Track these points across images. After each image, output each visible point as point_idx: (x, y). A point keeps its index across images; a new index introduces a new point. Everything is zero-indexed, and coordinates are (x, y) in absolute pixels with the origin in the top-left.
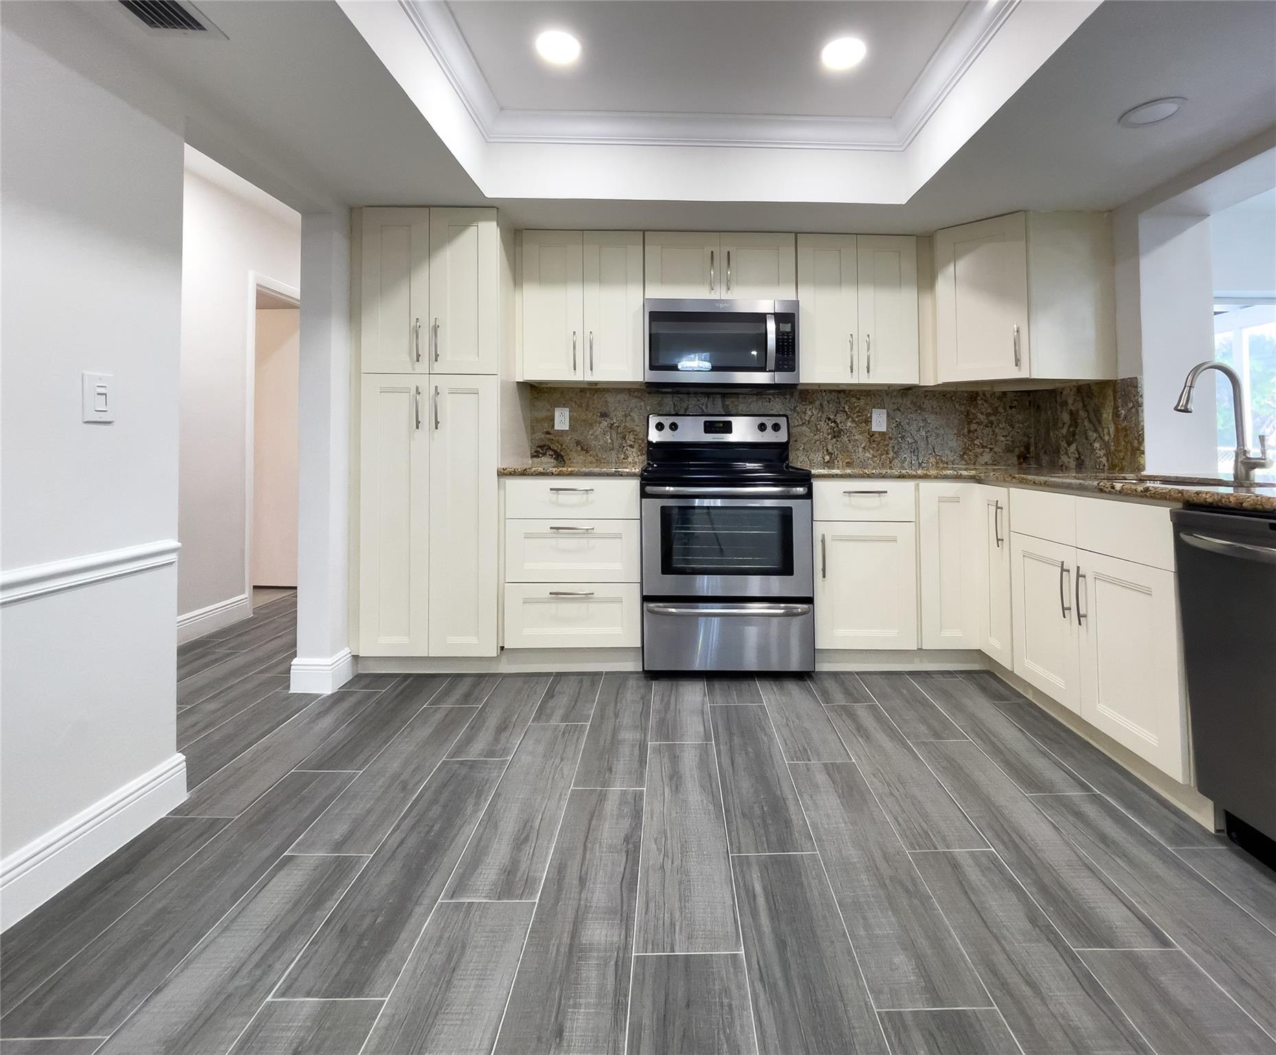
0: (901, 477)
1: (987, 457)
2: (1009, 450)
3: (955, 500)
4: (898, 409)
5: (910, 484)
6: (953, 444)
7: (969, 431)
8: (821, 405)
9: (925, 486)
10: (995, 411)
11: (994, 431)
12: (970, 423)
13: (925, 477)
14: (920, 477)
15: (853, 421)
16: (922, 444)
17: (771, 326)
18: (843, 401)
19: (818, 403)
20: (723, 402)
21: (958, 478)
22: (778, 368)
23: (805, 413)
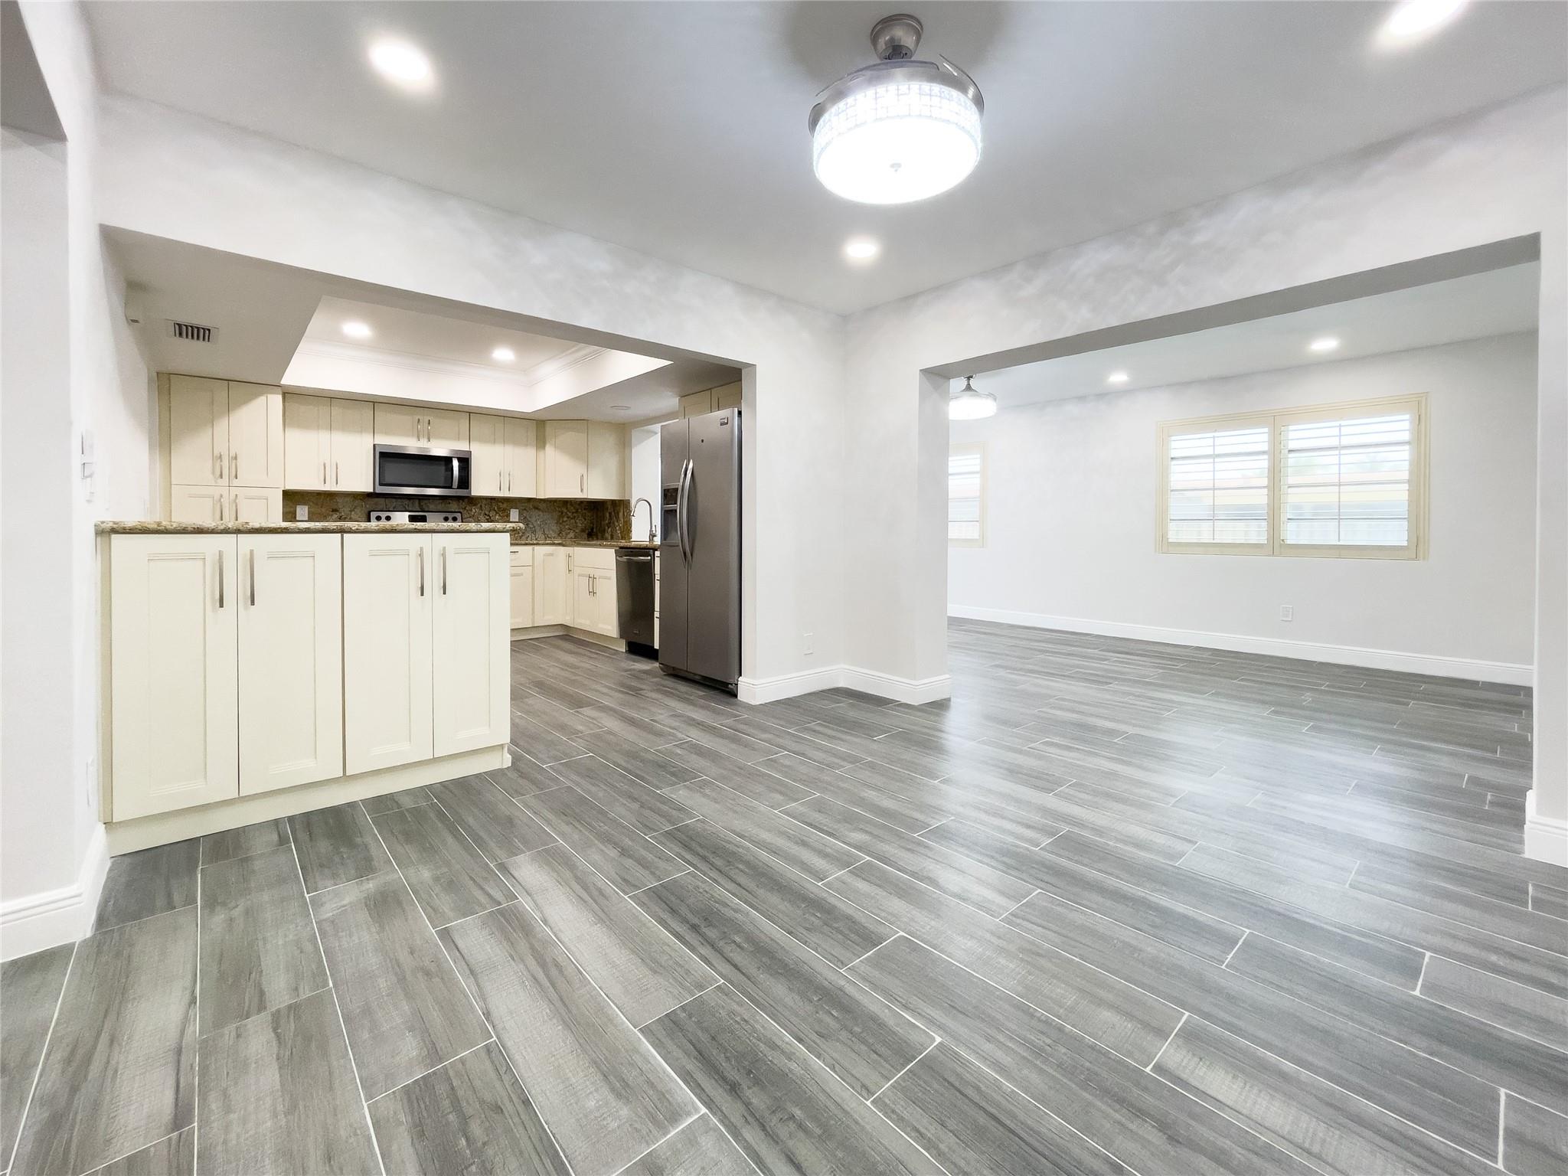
0: (526, 544)
1: (572, 535)
2: (583, 531)
3: (552, 555)
4: (525, 509)
5: (530, 548)
6: (554, 528)
7: (563, 521)
8: (481, 506)
9: (537, 548)
10: (577, 512)
11: (576, 523)
12: (563, 517)
13: (537, 544)
14: (534, 544)
15: (500, 515)
16: (537, 528)
17: (456, 464)
18: (494, 504)
19: (479, 505)
20: (419, 503)
21: (554, 544)
22: (459, 487)
23: (471, 510)
